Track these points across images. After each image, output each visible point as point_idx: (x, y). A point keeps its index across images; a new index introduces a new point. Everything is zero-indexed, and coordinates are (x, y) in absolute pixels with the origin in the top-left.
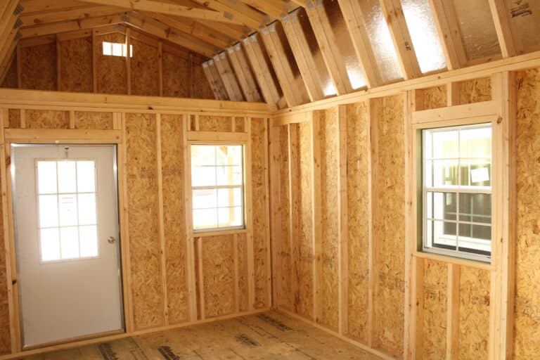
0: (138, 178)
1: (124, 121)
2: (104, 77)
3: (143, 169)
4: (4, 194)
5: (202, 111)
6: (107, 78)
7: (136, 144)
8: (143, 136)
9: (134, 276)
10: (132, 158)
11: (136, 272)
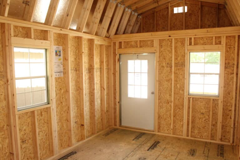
0: (165, 68)
2: (174, 23)
3: (168, 64)
5: (195, 35)
6: (175, 23)
7: (165, 53)
10: (163, 59)
11: (162, 108)
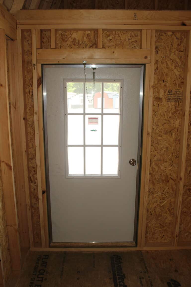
0: (164, 102)
1: (154, 39)
3: (170, 92)
4: (36, 113)
7: (165, 65)
8: (172, 56)
9: (151, 197)
10: (159, 80)
11: (153, 193)
